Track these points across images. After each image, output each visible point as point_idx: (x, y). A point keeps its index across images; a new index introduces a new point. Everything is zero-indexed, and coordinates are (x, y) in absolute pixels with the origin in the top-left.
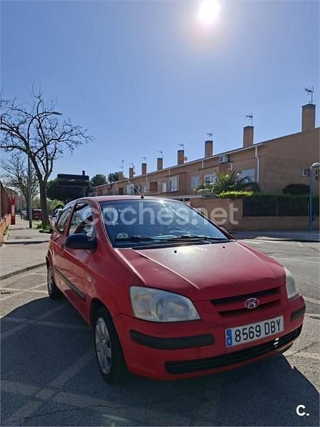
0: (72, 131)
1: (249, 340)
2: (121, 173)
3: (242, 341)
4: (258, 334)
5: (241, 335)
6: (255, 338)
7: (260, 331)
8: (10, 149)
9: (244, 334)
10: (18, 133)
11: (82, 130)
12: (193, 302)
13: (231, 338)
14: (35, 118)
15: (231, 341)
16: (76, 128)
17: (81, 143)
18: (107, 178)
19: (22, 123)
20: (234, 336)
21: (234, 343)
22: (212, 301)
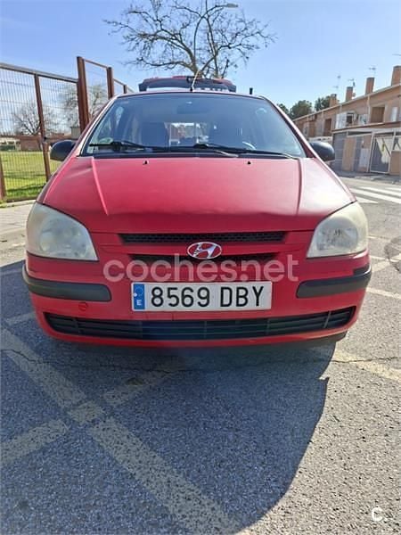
0: (246, 29)
1: (180, 308)
2: (334, 97)
3: (166, 307)
4: (204, 302)
5: (165, 296)
6: (195, 308)
7: (207, 297)
8: (171, 66)
9: (170, 296)
10: (181, 42)
11: (260, 27)
12: (89, 232)
13: (142, 298)
14: (203, 17)
15: (143, 302)
16: (251, 23)
17: (258, 48)
18: (313, 105)
19: (184, 27)
20: (148, 296)
21: (149, 307)
22: (121, 235)
